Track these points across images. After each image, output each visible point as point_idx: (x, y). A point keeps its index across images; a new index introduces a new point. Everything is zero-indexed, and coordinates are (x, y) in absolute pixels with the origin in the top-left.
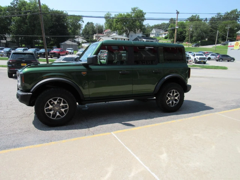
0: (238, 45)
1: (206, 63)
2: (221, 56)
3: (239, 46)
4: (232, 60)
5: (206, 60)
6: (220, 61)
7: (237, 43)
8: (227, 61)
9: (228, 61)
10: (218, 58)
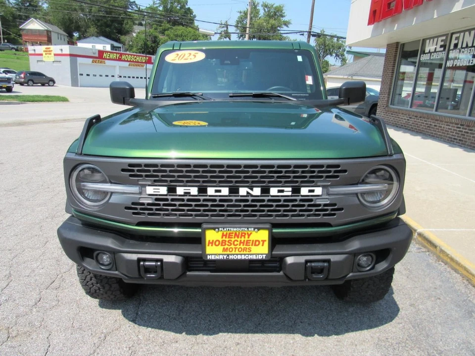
0: (50, 54)
1: (14, 90)
2: (28, 75)
3: (53, 55)
4: (51, 83)
5: (12, 82)
6: (28, 85)
7: (49, 50)
8: (40, 85)
9: (43, 85)
10: (24, 78)
